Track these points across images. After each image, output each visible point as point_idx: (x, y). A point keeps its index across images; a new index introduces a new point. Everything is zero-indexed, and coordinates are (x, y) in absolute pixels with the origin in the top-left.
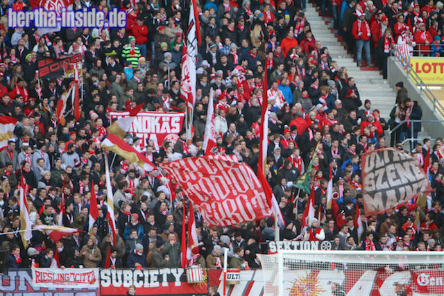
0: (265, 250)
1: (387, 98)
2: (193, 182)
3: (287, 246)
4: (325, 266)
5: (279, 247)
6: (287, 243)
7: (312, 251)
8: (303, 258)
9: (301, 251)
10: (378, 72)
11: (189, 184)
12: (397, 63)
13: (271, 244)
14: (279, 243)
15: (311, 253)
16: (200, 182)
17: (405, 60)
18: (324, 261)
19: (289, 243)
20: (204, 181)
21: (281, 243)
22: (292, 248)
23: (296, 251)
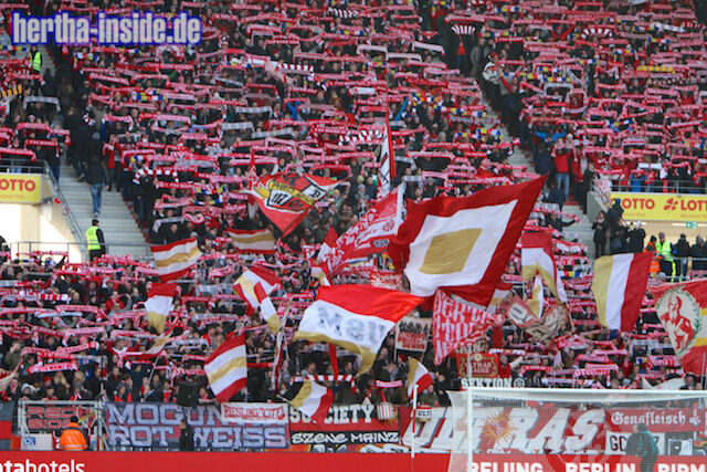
0: (458, 387)
1: (586, 234)
2: (452, 321)
3: (479, 383)
4: (518, 404)
5: (471, 384)
6: (480, 381)
7: (505, 389)
8: (496, 396)
9: (494, 388)
10: (578, 207)
11: (448, 321)
12: (597, 199)
13: (463, 382)
14: (472, 380)
15: (504, 390)
16: (458, 325)
17: (605, 195)
18: (517, 398)
19: (482, 380)
20: (462, 325)
21: (474, 380)
22: (485, 385)
23: (488, 388)
